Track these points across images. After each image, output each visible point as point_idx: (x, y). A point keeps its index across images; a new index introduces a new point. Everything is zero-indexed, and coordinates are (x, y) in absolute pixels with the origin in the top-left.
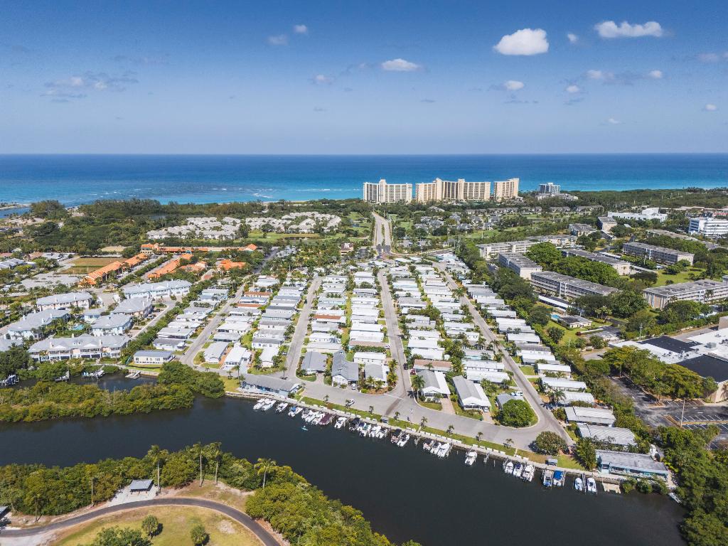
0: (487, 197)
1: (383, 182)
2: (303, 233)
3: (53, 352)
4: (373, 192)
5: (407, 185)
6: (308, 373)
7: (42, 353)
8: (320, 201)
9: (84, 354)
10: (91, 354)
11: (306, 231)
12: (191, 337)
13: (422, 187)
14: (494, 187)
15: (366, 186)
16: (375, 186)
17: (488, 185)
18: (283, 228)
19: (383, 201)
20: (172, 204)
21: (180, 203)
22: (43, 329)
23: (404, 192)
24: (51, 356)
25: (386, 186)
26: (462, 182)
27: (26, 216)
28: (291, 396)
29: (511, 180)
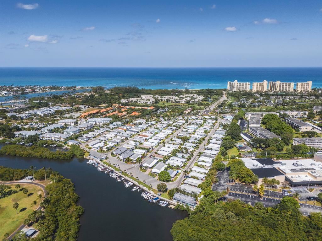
0: (292, 90)
1: (236, 82)
3: (46, 137)
4: (231, 85)
5: (248, 83)
6: (115, 154)
7: (43, 137)
8: (206, 89)
9: (55, 139)
10: (57, 139)
11: (183, 102)
12: (93, 138)
13: (255, 84)
14: (296, 85)
15: (228, 83)
16: (232, 83)
17: (292, 84)
18: (174, 101)
19: (236, 90)
20: (143, 89)
21: (146, 89)
22: (52, 130)
23: (246, 86)
24: (46, 138)
25: (237, 83)
26: (278, 82)
27: (90, 92)
28: (101, 160)
29: (308, 82)
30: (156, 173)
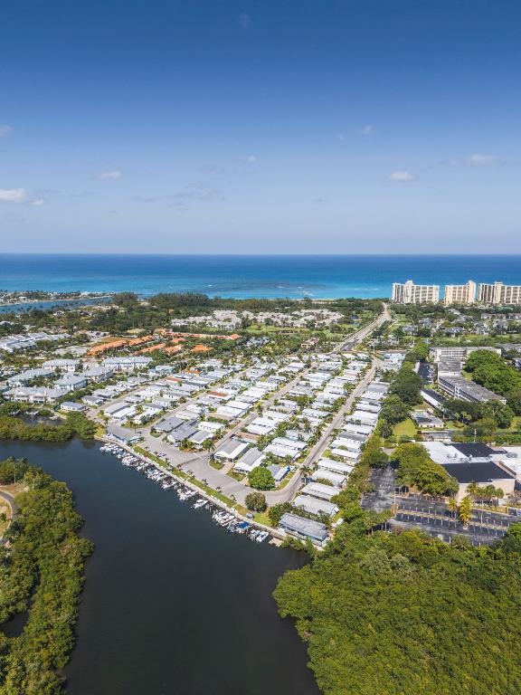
1: (410, 283)
2: (297, 327)
3: (18, 396)
4: (400, 291)
5: (434, 287)
6: (158, 431)
7: (11, 395)
9: (35, 400)
10: (39, 400)
12: (113, 397)
13: (450, 288)
15: (394, 287)
16: (403, 287)
18: (280, 323)
19: (409, 301)
20: (216, 298)
21: (223, 298)
22: (29, 381)
23: (431, 293)
25: (413, 287)
26: (499, 285)
27: (109, 303)
28: (129, 444)
30: (243, 471)
